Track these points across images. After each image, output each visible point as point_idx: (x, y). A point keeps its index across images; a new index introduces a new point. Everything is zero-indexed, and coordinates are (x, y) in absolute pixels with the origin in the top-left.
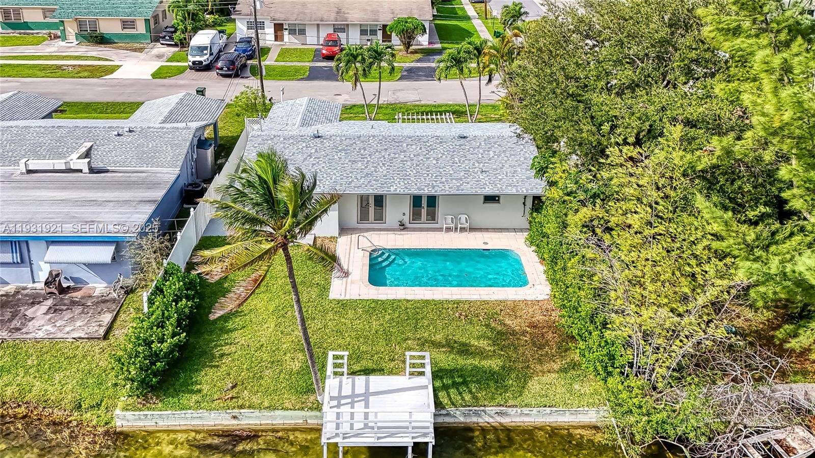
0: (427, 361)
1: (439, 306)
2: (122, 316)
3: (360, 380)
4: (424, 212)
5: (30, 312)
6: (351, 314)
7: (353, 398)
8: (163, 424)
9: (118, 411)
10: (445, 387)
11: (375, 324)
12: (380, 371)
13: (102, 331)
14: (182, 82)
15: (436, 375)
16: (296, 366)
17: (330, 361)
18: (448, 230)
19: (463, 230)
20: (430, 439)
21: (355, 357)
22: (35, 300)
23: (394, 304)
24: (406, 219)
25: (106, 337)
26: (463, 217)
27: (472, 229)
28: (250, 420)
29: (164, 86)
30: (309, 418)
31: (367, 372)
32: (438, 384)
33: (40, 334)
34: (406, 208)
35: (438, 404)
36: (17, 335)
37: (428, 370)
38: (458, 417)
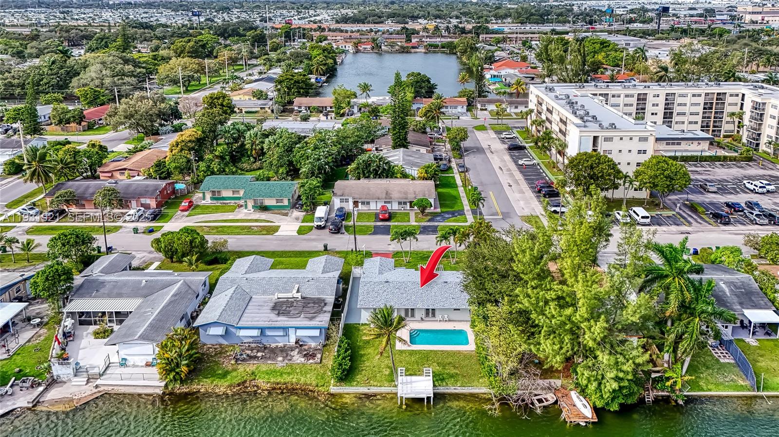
0: (431, 372)
1: (435, 352)
2: (324, 355)
3: (409, 378)
4: (430, 314)
5: (292, 354)
6: (404, 355)
7: (407, 383)
8: (346, 391)
9: (331, 387)
10: (437, 380)
11: (413, 359)
12: (416, 375)
13: (319, 360)
14: (313, 237)
15: (433, 377)
16: (387, 373)
17: (399, 371)
18: (440, 321)
19: (446, 321)
20: (432, 396)
21: (407, 370)
22: (292, 349)
23: (420, 352)
24: (423, 317)
25: (321, 363)
26: (446, 316)
27: (449, 321)
28: (373, 390)
29: (305, 240)
30: (393, 390)
31: (411, 375)
32: (435, 379)
33: (299, 362)
34: (424, 312)
35: (434, 386)
36: (291, 362)
37: (431, 374)
38: (441, 390)
